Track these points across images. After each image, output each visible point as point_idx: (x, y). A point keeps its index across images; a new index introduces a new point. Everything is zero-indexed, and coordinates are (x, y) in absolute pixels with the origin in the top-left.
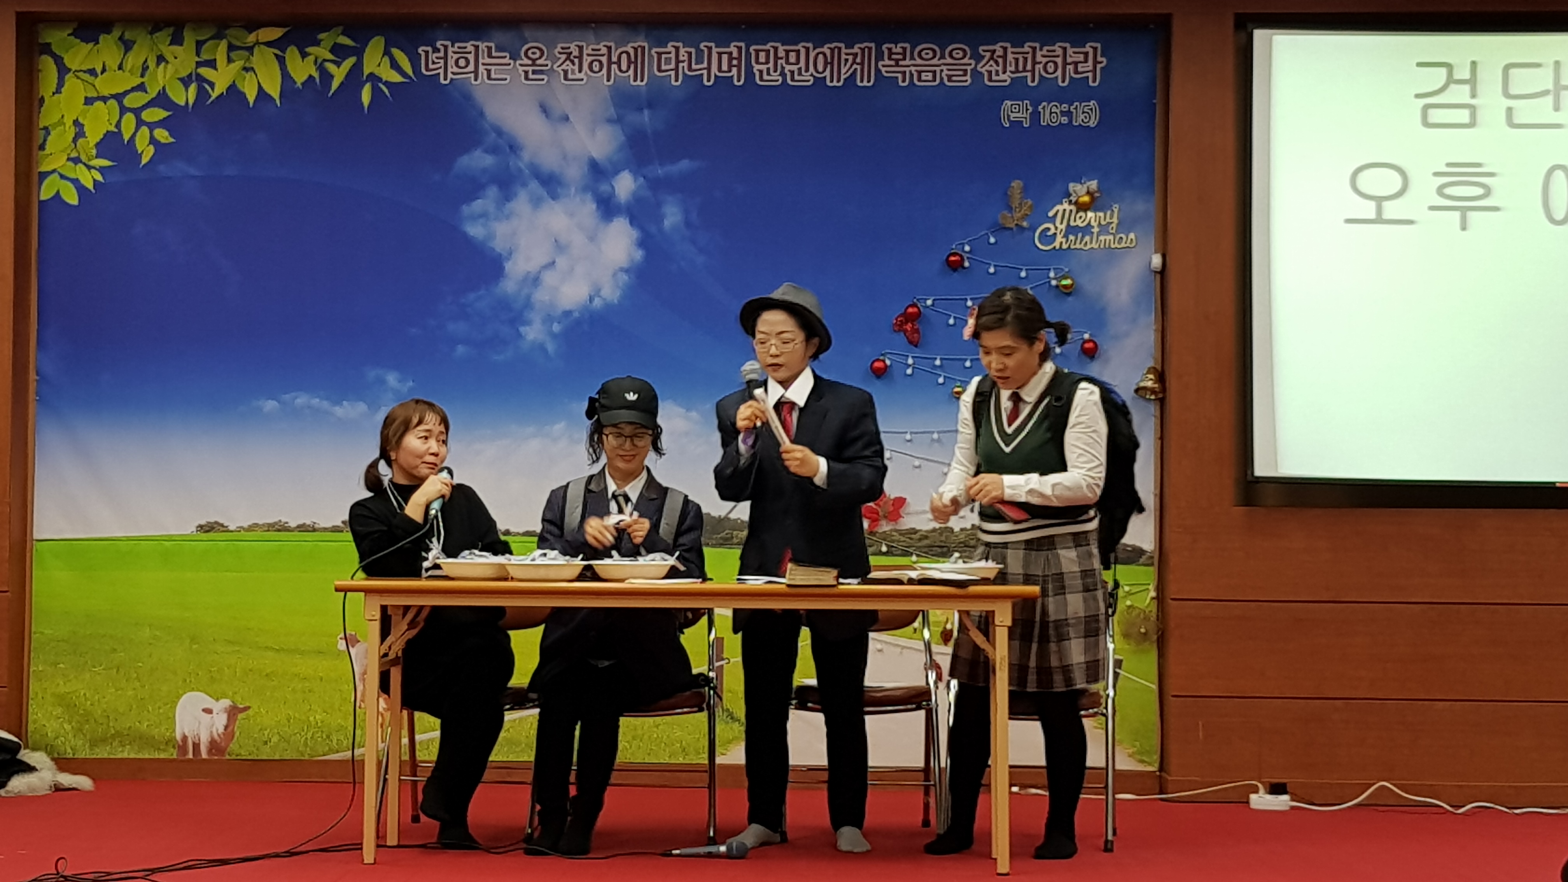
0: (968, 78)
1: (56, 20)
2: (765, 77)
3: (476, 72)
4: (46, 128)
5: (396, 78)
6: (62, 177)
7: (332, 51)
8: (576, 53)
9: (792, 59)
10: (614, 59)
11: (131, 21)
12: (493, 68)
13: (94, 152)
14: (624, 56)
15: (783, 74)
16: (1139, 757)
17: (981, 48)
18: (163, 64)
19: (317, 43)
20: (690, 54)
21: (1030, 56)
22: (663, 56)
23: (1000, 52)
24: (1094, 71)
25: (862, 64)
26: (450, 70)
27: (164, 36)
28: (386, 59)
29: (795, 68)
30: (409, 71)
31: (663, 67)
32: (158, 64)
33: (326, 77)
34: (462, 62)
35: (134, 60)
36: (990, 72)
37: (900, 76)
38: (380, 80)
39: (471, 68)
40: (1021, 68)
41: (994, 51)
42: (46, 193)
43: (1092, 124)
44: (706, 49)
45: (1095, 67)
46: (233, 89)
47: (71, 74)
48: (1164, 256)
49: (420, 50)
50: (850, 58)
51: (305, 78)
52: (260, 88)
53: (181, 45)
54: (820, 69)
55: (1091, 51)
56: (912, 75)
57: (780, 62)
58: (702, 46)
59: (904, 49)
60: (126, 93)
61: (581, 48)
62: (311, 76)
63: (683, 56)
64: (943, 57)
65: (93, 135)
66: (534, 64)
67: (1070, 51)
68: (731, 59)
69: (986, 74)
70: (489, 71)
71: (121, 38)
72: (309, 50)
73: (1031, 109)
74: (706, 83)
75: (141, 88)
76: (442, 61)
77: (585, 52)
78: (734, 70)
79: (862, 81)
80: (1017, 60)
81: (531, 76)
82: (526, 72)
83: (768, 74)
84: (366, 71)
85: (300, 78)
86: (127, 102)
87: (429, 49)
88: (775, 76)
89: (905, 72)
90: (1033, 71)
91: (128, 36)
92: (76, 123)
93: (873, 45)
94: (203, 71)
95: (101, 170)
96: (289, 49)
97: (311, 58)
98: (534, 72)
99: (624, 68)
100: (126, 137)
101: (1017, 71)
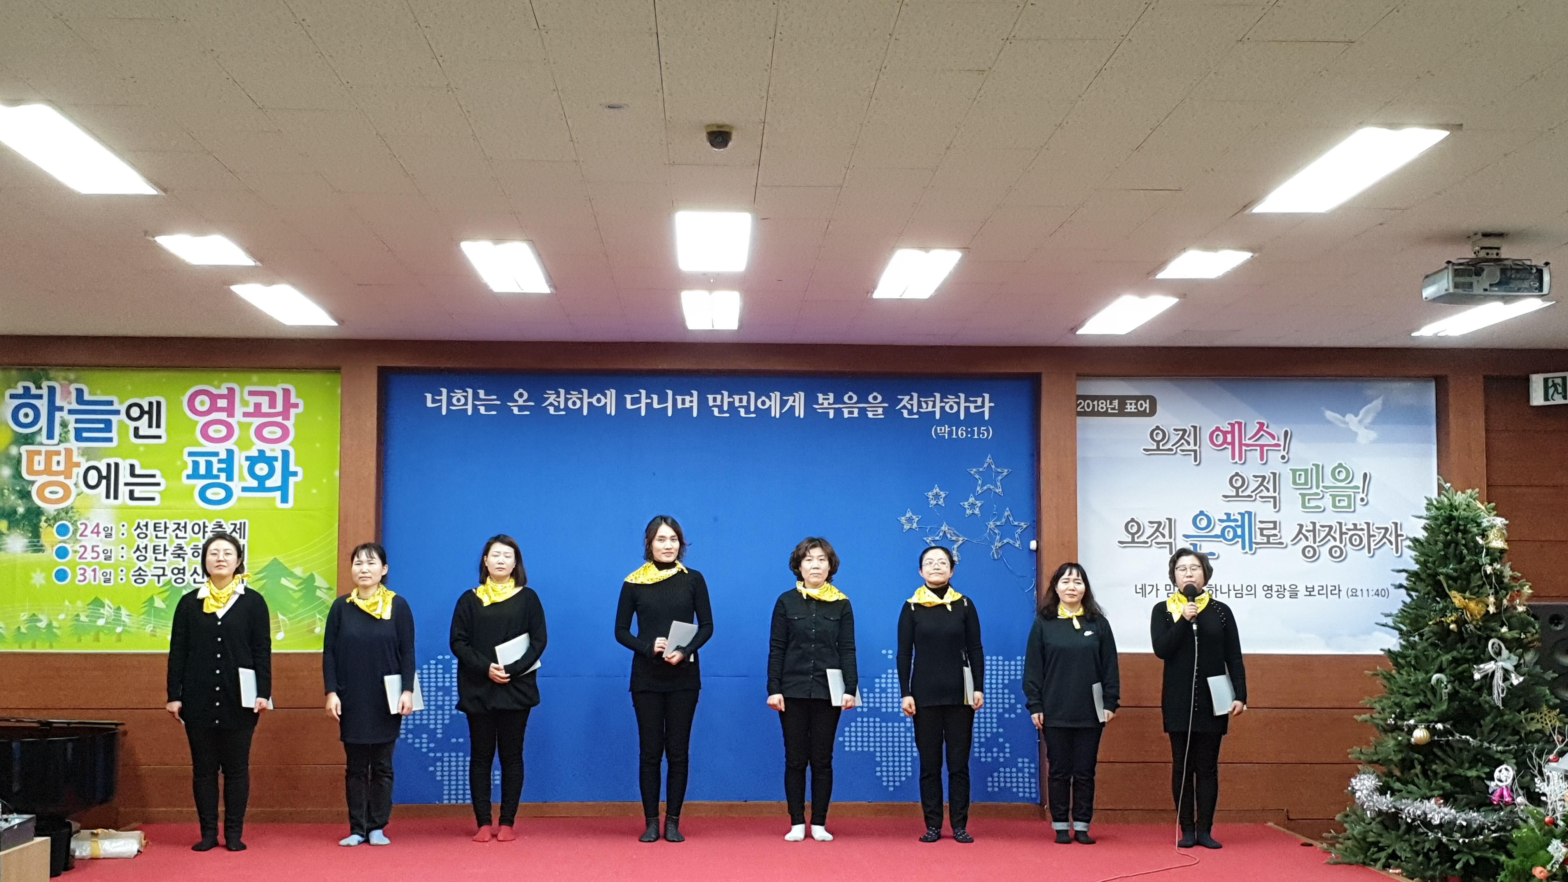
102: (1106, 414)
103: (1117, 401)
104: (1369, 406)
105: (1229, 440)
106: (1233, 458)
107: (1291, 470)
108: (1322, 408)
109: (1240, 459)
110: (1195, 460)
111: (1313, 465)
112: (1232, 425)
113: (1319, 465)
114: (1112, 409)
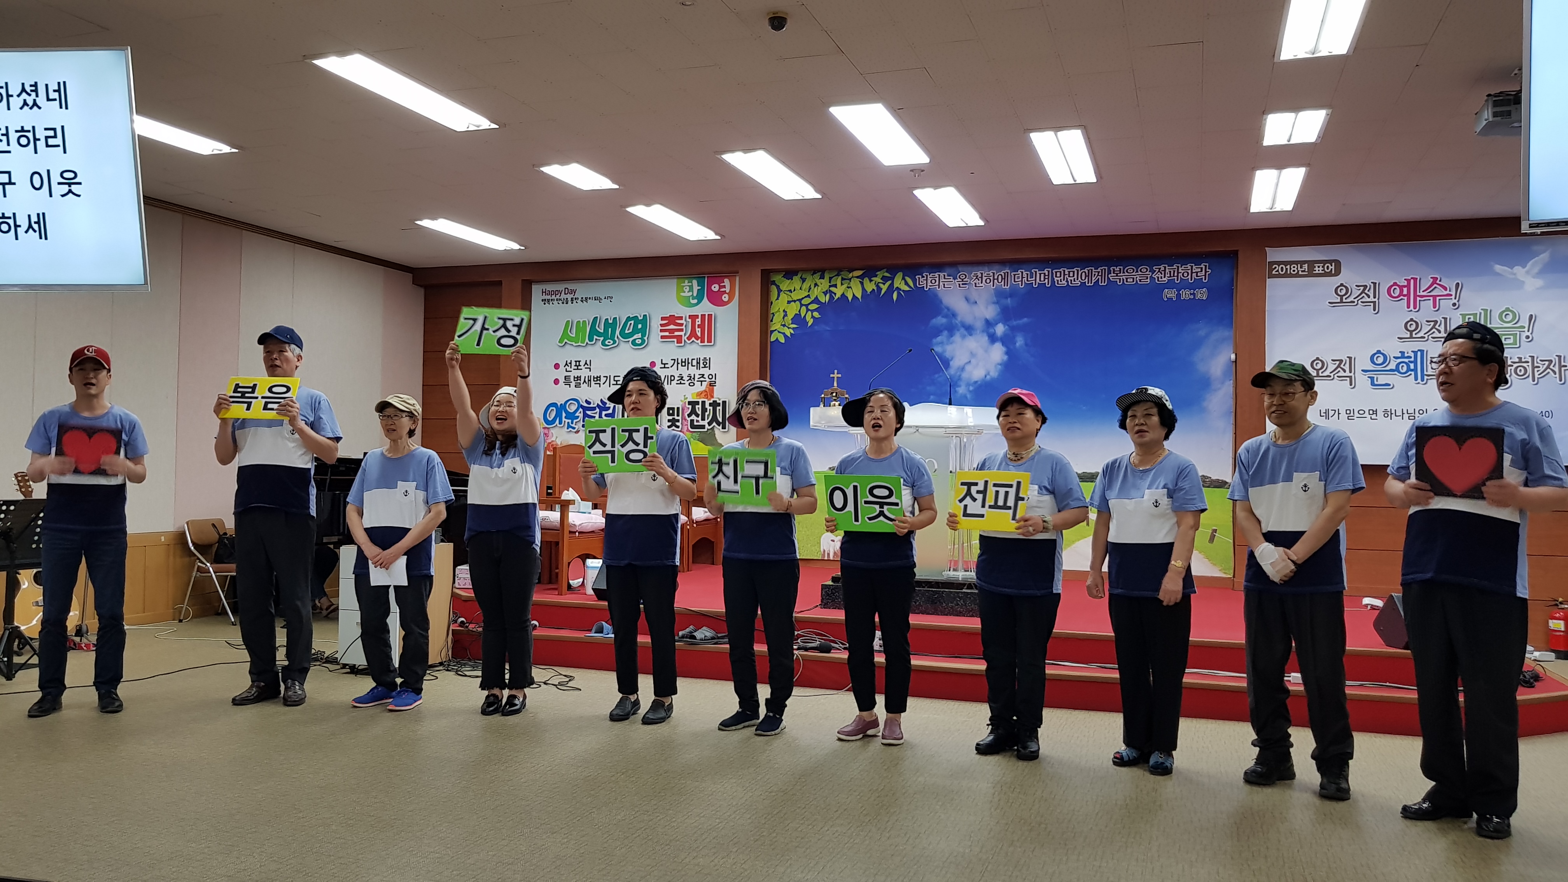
0: (1148, 280)
1: (777, 271)
2: (1059, 283)
3: (939, 285)
4: (773, 313)
5: (907, 289)
6: (779, 332)
7: (881, 279)
8: (980, 276)
9: (1071, 275)
10: (996, 277)
11: (805, 270)
12: (946, 283)
13: (791, 322)
14: (1000, 276)
15: (1067, 281)
16: (1224, 571)
17: (1154, 268)
18: (817, 287)
19: (876, 276)
20: (1027, 274)
21: (1176, 270)
22: (1016, 276)
23: (1163, 269)
24: (1205, 275)
25: (1102, 276)
26: (928, 285)
27: (818, 275)
28: (903, 281)
29: (1072, 278)
30: (912, 286)
31: (1016, 280)
32: (815, 287)
33: (880, 289)
34: (933, 281)
35: (806, 286)
36: (1158, 277)
37: (1118, 280)
38: (901, 290)
39: (937, 283)
40: (1172, 275)
41: (1160, 269)
42: (773, 339)
43: (1204, 298)
44: (1034, 273)
45: (1206, 274)
46: (843, 295)
47: (782, 292)
48: (1236, 354)
49: (917, 277)
50: (1097, 273)
51: (871, 289)
52: (854, 294)
53: (823, 279)
54: (1083, 278)
55: (1204, 267)
56: (1123, 280)
57: (1066, 276)
58: (1033, 271)
59: (1120, 269)
60: (803, 298)
61: (982, 274)
62: (873, 290)
63: (1025, 275)
64: (1137, 272)
65: (790, 316)
66: (963, 281)
67: (1194, 267)
68: (1045, 275)
69: (1156, 278)
70: (944, 285)
71: (801, 278)
72: (872, 279)
73: (1176, 293)
74: (1034, 286)
75: (808, 296)
76: (925, 281)
77: (984, 275)
78: (1046, 280)
79: (1101, 283)
80: (1170, 272)
81: (961, 286)
82: (959, 284)
83: (1061, 281)
84: (895, 287)
85: (869, 290)
86: (803, 302)
87: (920, 276)
88: (1064, 282)
89: (1120, 279)
90: (1178, 276)
91: (803, 277)
92: (784, 311)
93: (1106, 268)
94: (833, 289)
95: (793, 329)
96: (865, 279)
97: (874, 282)
98: (962, 284)
99: (1000, 281)
100: (803, 316)
101: (1170, 277)
102: (1297, 275)
103: (1306, 265)
104: (1537, 258)
105: (1405, 292)
106: (1408, 307)
107: (1460, 314)
108: (1492, 263)
109: (1415, 308)
110: (1374, 310)
111: (1482, 309)
112: (1408, 281)
113: (1487, 310)
114: (1302, 271)
